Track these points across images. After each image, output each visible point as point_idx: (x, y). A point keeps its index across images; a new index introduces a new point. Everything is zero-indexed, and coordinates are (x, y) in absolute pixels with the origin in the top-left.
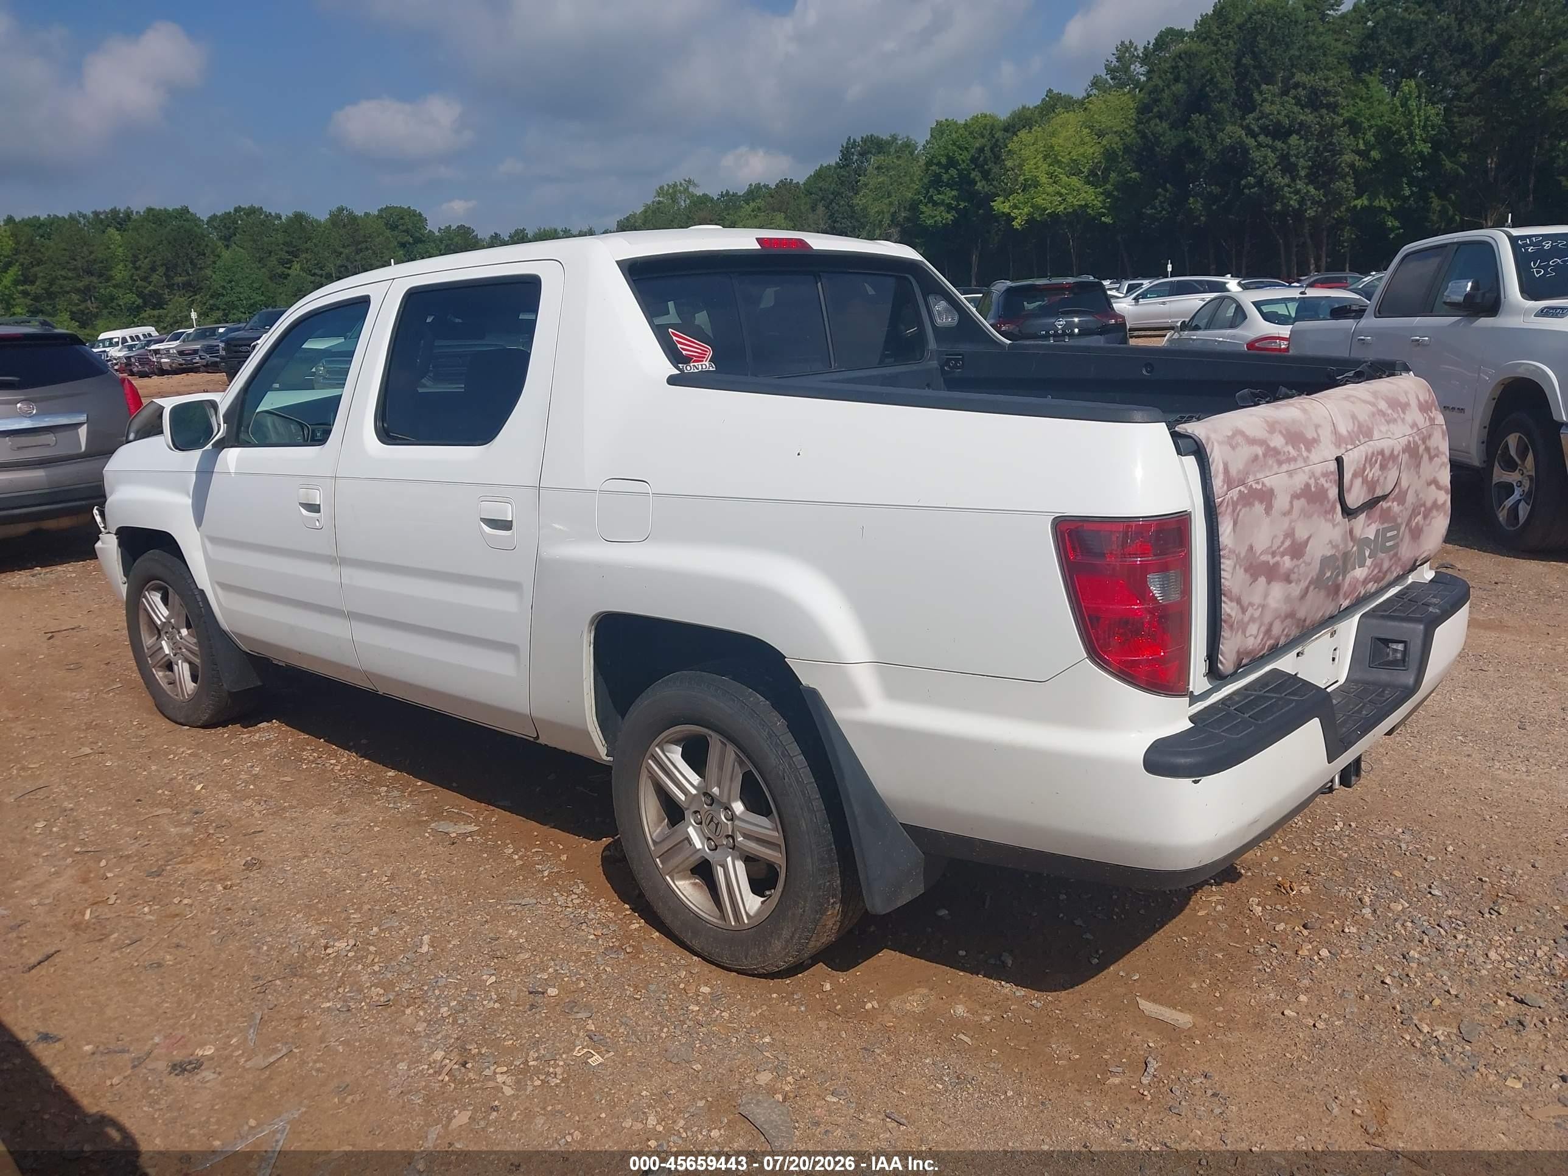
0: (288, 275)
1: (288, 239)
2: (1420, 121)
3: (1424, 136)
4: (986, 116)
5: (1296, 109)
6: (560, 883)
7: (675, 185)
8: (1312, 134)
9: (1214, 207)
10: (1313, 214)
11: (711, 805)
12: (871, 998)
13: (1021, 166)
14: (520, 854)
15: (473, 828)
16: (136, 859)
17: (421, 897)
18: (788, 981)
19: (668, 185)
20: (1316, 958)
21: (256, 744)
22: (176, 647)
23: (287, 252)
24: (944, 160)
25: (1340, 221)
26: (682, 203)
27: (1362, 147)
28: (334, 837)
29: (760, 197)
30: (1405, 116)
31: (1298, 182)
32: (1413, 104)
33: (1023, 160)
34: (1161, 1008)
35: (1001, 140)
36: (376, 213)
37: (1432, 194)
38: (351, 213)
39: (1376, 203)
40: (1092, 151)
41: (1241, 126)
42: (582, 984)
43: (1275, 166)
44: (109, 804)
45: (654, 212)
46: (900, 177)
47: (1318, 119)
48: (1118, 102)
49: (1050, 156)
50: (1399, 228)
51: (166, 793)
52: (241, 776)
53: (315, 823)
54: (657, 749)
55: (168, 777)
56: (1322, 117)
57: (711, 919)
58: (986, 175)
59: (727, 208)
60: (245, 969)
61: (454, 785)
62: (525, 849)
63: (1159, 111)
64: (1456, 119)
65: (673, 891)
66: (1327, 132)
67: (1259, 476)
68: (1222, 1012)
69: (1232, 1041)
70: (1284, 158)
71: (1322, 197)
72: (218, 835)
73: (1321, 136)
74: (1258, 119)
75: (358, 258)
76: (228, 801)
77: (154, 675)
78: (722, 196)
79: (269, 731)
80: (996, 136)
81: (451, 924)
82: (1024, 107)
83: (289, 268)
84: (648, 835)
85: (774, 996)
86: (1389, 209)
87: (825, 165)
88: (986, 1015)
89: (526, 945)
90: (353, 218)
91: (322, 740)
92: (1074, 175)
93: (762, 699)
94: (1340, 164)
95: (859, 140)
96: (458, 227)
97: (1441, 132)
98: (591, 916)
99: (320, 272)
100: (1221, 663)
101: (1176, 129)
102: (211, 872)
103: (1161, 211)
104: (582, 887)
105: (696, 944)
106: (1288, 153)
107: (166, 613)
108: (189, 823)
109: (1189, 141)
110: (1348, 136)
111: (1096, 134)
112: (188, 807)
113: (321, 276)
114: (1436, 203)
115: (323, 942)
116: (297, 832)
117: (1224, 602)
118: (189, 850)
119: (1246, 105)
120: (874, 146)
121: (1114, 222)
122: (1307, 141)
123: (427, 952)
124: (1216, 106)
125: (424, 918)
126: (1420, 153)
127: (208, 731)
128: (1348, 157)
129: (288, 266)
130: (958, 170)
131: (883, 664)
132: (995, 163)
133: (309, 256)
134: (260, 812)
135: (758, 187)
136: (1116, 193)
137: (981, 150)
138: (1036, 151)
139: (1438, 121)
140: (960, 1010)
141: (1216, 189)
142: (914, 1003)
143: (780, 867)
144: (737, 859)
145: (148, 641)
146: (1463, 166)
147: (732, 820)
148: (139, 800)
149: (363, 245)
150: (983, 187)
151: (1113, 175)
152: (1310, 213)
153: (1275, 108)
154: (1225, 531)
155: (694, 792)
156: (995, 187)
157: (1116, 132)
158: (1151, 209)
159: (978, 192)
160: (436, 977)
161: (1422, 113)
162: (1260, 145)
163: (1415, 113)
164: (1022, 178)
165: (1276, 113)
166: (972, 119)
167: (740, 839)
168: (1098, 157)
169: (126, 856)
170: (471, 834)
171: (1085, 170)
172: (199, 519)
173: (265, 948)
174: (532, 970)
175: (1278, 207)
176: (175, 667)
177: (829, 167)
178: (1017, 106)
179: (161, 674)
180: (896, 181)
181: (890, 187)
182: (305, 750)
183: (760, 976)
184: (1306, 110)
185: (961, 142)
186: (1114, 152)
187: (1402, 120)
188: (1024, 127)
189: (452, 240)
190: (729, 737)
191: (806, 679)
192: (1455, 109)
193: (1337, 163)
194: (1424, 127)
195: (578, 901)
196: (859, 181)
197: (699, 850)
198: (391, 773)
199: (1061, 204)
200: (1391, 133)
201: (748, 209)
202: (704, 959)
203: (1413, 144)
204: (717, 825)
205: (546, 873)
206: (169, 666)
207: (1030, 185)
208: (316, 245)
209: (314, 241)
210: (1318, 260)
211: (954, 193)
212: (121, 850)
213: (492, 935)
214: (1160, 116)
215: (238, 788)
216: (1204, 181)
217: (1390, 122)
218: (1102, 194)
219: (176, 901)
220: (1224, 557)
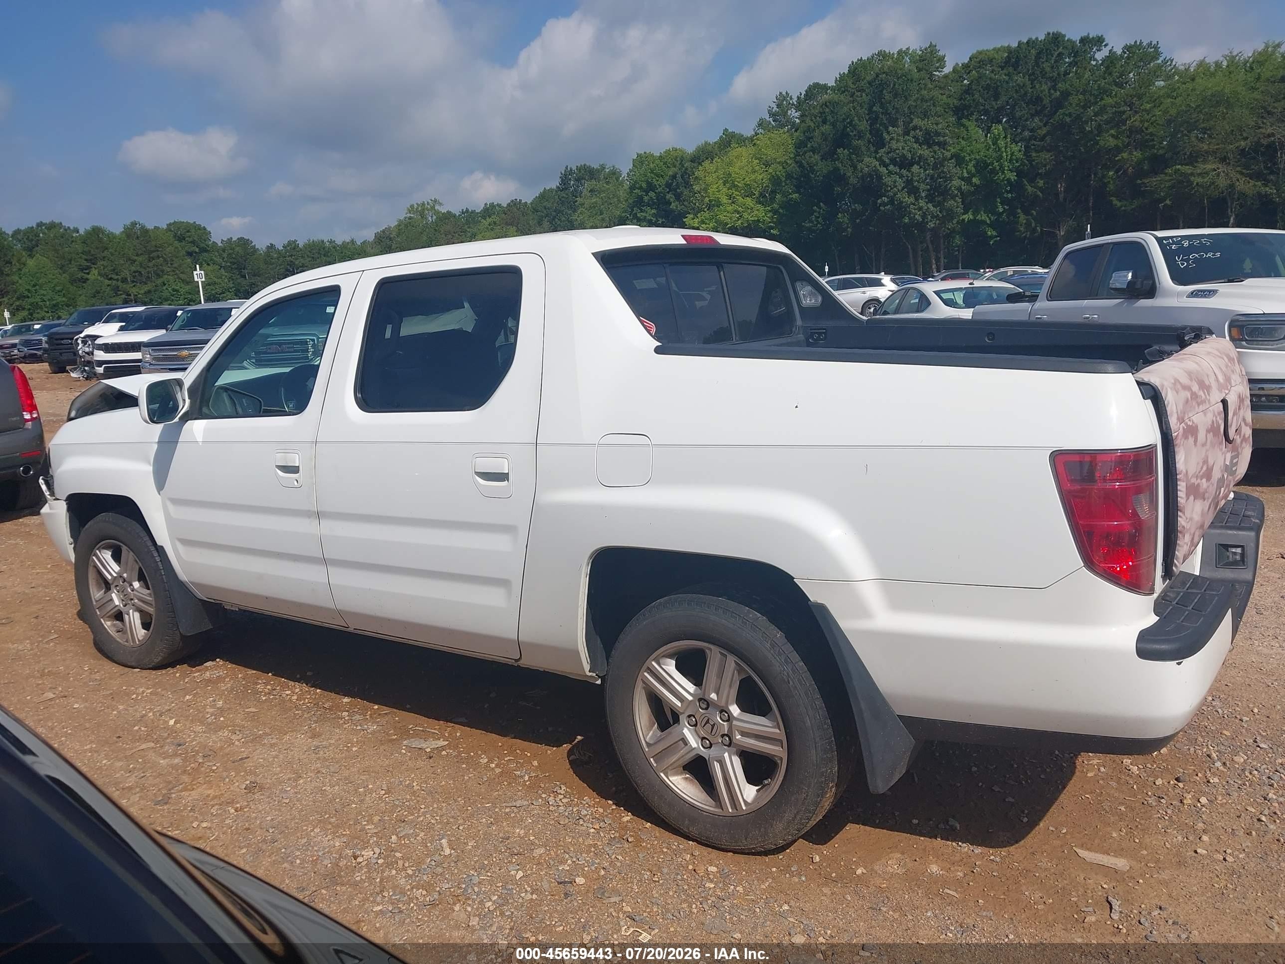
0: (87, 279)
1: (86, 249)
2: (1007, 156)
3: (1011, 167)
4: (676, 150)
5: (916, 146)
6: (543, 786)
7: (423, 204)
8: (929, 165)
9: (858, 221)
10: (932, 226)
11: (707, 709)
12: (858, 865)
13: (706, 190)
14: (495, 762)
15: (442, 743)
16: (138, 790)
17: (423, 806)
18: (781, 857)
19: (417, 204)
20: (1199, 805)
21: (209, 681)
22: (127, 599)
23: (86, 260)
24: (644, 185)
25: (953, 231)
26: (430, 218)
27: (966, 175)
28: (319, 759)
29: (494, 214)
30: (996, 152)
31: (920, 201)
32: (1001, 143)
33: (707, 185)
34: (1097, 855)
35: (690, 169)
36: (165, 227)
37: (1019, 211)
38: (143, 227)
39: (979, 217)
40: (761, 178)
41: (876, 158)
42: (603, 872)
43: (903, 189)
44: (92, 742)
45: (406, 226)
46: (609, 198)
47: (932, 154)
48: (780, 139)
49: (728, 181)
50: (997, 237)
51: (143, 729)
52: (207, 710)
53: (295, 747)
54: (653, 663)
55: (138, 715)
56: (935, 152)
57: (707, 807)
58: (678, 197)
59: (468, 222)
60: (287, 882)
61: (408, 706)
62: (498, 757)
63: (812, 147)
64: (1034, 154)
65: (668, 786)
66: (939, 164)
67: (1190, 415)
68: (1147, 855)
69: (1167, 878)
70: (909, 182)
71: (938, 213)
72: (210, 764)
73: (935, 168)
74: (888, 153)
75: (151, 264)
76: (204, 732)
77: (102, 625)
78: (463, 213)
79: (215, 669)
80: (685, 166)
81: (461, 828)
82: (706, 143)
83: (88, 274)
84: (642, 738)
85: (774, 869)
86: (988, 222)
87: (548, 188)
88: (958, 871)
89: (537, 841)
90: (145, 231)
91: (270, 674)
92: (748, 196)
93: (759, 615)
94: (951, 187)
95: (574, 168)
96: (238, 239)
97: (1023, 164)
98: (584, 812)
99: (116, 277)
100: (1176, 566)
101: (826, 160)
102: (215, 797)
103: (817, 224)
104: (563, 788)
105: (694, 831)
106: (912, 179)
107: (117, 568)
108: (175, 755)
109: (837, 169)
110: (955, 167)
111: (764, 164)
112: (168, 741)
113: (117, 280)
114: (1022, 218)
115: (349, 852)
116: (281, 756)
117: (1180, 517)
118: (186, 778)
119: (880, 143)
120: (587, 173)
121: (780, 233)
122: (925, 170)
123: (451, 854)
124: (855, 142)
125: (433, 824)
126: (1009, 180)
127: (159, 672)
128: (956, 182)
129: (87, 271)
130: (656, 193)
131: (886, 581)
132: (685, 187)
133: (105, 263)
134: (239, 740)
135: (492, 205)
136: (781, 211)
137: (674, 177)
138: (717, 177)
139: (1020, 155)
140: (934, 868)
141: (858, 207)
142: (893, 865)
143: (781, 759)
144: (734, 754)
145: (97, 594)
146: (1040, 189)
147: (728, 720)
148: (119, 737)
149: (155, 254)
150: (677, 207)
151: (778, 196)
152: (931, 225)
153: (900, 145)
154: (1180, 459)
155: (690, 698)
156: (686, 206)
157: (779, 163)
158: (809, 222)
159: (672, 211)
160: (468, 876)
161: (1008, 150)
162: (890, 173)
163: (1003, 149)
164: (707, 199)
165: (901, 148)
166: (665, 152)
167: (738, 737)
168: (766, 182)
169: (127, 787)
170: (443, 748)
171: (756, 193)
172: (160, 483)
173: (298, 861)
174: (552, 863)
175: (906, 220)
176: (126, 617)
177: (551, 190)
178: (700, 142)
179: (109, 623)
180: (606, 201)
181: (602, 207)
182: (257, 684)
183: (759, 854)
184: (923, 146)
185: (657, 171)
186: (779, 178)
187: (994, 155)
188: (707, 158)
189: (233, 249)
190: (728, 647)
191: (814, 595)
192: (1032, 147)
193: (949, 186)
194: (1011, 160)
195: (565, 801)
196: (576, 201)
197: (695, 748)
198: (346, 700)
199: (739, 219)
200: (987, 165)
201: (486, 222)
202: (699, 843)
203: (1003, 173)
204: (713, 726)
205: (527, 778)
206: (119, 616)
207: (714, 205)
208: (112, 254)
209: (110, 250)
210: (938, 260)
211: (654, 211)
212: (120, 783)
213: (501, 835)
214: (813, 150)
215: (209, 720)
216: (848, 200)
217: (985, 156)
218: (770, 211)
219: (195, 825)
220: (1180, 480)
